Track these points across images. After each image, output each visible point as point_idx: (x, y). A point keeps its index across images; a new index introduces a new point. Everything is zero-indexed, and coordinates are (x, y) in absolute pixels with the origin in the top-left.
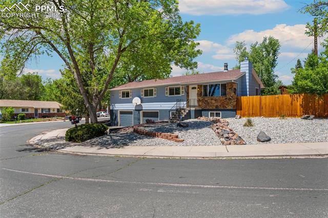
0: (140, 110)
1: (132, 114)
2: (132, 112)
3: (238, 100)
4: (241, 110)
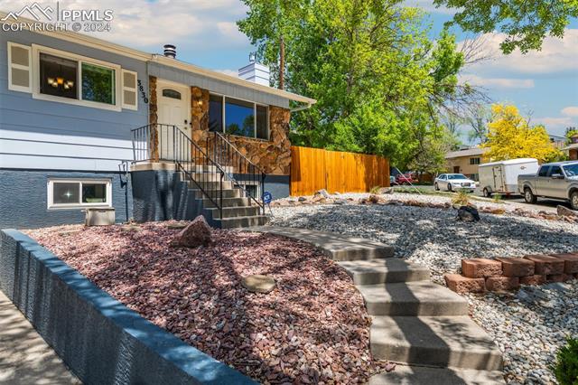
3: (294, 155)
4: (299, 179)
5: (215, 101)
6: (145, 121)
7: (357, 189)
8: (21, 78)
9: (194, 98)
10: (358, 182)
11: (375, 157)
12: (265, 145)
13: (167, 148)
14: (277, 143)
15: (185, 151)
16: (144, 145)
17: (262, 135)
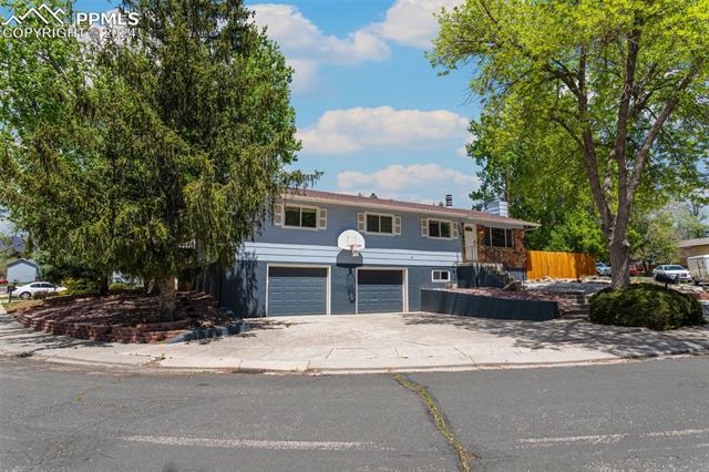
0: (355, 266)
1: (325, 275)
2: (326, 270)
3: (528, 256)
4: (531, 269)
5: (487, 230)
6: (459, 244)
7: (570, 277)
8: (425, 233)
9: (478, 230)
10: (570, 271)
11: (583, 255)
12: (511, 251)
13: (468, 256)
14: (518, 249)
15: (475, 257)
16: (460, 254)
17: (509, 246)
